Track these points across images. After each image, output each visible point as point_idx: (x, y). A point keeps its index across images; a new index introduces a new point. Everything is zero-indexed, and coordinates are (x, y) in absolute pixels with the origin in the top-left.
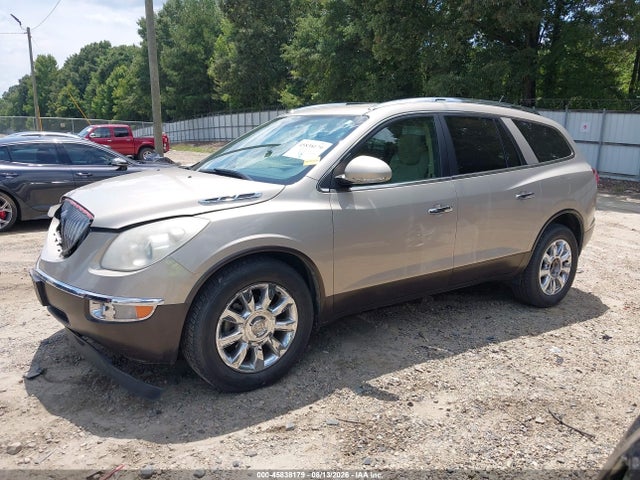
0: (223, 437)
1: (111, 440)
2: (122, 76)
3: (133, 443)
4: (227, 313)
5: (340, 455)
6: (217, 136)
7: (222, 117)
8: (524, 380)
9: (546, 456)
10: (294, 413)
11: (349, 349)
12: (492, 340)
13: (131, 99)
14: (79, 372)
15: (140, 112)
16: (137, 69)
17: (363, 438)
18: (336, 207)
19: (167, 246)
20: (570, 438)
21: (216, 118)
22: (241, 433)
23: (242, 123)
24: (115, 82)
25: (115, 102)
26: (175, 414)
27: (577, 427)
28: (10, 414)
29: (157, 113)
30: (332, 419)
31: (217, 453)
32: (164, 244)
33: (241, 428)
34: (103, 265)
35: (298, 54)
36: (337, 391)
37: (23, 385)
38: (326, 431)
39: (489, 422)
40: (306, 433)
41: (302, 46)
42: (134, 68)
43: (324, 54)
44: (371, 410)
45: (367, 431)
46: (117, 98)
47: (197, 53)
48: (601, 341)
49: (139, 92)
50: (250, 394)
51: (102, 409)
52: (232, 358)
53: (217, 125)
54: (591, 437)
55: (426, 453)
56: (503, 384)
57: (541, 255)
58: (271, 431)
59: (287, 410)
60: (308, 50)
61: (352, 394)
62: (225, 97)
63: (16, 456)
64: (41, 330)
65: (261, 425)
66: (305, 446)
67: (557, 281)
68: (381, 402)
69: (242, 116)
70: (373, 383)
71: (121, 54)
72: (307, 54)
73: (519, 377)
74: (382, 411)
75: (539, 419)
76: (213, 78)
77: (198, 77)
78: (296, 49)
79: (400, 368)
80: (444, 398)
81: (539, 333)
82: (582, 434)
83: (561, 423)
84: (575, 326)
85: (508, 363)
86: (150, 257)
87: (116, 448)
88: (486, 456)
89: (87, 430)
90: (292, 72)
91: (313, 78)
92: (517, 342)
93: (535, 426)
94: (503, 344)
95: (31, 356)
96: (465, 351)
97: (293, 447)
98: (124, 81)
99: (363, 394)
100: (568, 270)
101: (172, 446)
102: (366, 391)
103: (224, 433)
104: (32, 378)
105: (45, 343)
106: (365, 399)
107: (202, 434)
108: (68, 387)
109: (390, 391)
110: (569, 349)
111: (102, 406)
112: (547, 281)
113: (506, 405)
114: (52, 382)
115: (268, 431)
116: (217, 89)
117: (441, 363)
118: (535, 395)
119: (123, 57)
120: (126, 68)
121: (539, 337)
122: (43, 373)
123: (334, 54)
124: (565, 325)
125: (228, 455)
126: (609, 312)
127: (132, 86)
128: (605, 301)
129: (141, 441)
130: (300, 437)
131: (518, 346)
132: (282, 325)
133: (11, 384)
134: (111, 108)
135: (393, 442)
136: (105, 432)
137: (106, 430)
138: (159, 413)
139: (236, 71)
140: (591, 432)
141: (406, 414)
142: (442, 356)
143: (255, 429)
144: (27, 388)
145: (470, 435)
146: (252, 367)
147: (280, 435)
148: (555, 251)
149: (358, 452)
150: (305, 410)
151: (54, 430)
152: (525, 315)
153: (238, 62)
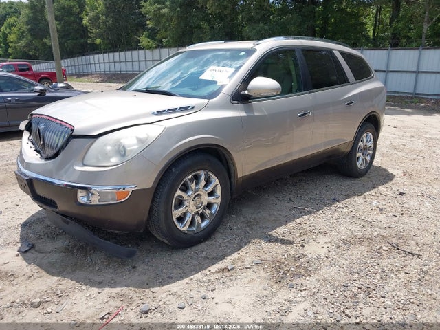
0: (187, 280)
1: (107, 290)
2: (13, 25)
3: (125, 290)
4: (179, 193)
5: (272, 283)
6: (93, 70)
7: (96, 56)
8: (365, 224)
9: (397, 271)
10: (229, 258)
11: (248, 213)
12: (335, 200)
13: (23, 43)
14: (61, 243)
15: (31, 53)
16: (25, 19)
17: (282, 271)
18: (244, 114)
19: (136, 147)
20: (407, 258)
21: (92, 57)
22: (199, 276)
23: (112, 60)
24: (8, 30)
25: (10, 45)
26: (146, 267)
27: (408, 250)
28: (19, 279)
29: (56, 52)
30: (256, 260)
31: (188, 291)
32: (134, 145)
33: (197, 272)
34: (85, 163)
35: (152, 9)
36: (253, 241)
37: (20, 257)
38: (255, 268)
39: (356, 252)
40: (243, 271)
41: (155, 3)
42: (23, 18)
43: (172, 9)
44: (279, 251)
45: (283, 266)
46: (12, 42)
47: (73, 7)
48: (399, 196)
49: (29, 38)
50: (194, 248)
51: (91, 269)
52: (182, 224)
53: (92, 62)
54: (419, 256)
55: (326, 276)
56: (354, 228)
57: (358, 143)
58: (219, 272)
59: (224, 257)
60: (159, 6)
61: (262, 242)
62: (98, 41)
63: (38, 309)
64: (16, 216)
65: (210, 268)
66: (246, 280)
67: (366, 159)
68: (283, 246)
69: (111, 54)
70: (272, 233)
71: (11, 8)
72: (159, 9)
73: (362, 223)
74: (286, 252)
75: (384, 248)
76: (87, 27)
77: (75, 26)
78: (151, 5)
79: (287, 223)
80: (322, 240)
81: (362, 194)
82: (413, 254)
83: (398, 249)
84: (380, 188)
85: (352, 214)
86: (124, 155)
87: (114, 294)
88: (362, 274)
89: (86, 285)
90: (148, 22)
91: (164, 27)
92: (351, 200)
93: (384, 253)
94: (344, 202)
95: (18, 236)
96: (322, 208)
97: (238, 281)
98: (16, 29)
99: (270, 241)
100: (371, 152)
101: (153, 290)
102: (270, 239)
103: (186, 277)
104: (26, 252)
105: (25, 225)
106: (272, 245)
107: (171, 279)
108: (57, 256)
109: (286, 238)
110: (384, 202)
111: (89, 267)
112: (361, 160)
113: (361, 241)
114: (43, 253)
115: (217, 272)
116: (92, 35)
117: (311, 218)
118: (376, 233)
119: (13, 10)
120: (16, 19)
121: (363, 196)
122: (33, 247)
123: (179, 9)
124: (375, 188)
125: (196, 292)
126: (395, 178)
127: (23, 33)
128: (391, 171)
129: (130, 288)
130: (240, 275)
131: (353, 203)
132: (212, 199)
133: (10, 258)
134: (7, 50)
135: (302, 271)
136: (100, 284)
137: (100, 283)
138: (134, 267)
139: (105, 22)
140: (417, 253)
141: (302, 252)
142: (310, 213)
143: (206, 272)
144: (25, 259)
145: (348, 262)
146: (194, 229)
147: (226, 274)
148: (365, 140)
149: (283, 280)
150: (235, 256)
151: (61, 287)
152: (349, 183)
153: (107, 15)
